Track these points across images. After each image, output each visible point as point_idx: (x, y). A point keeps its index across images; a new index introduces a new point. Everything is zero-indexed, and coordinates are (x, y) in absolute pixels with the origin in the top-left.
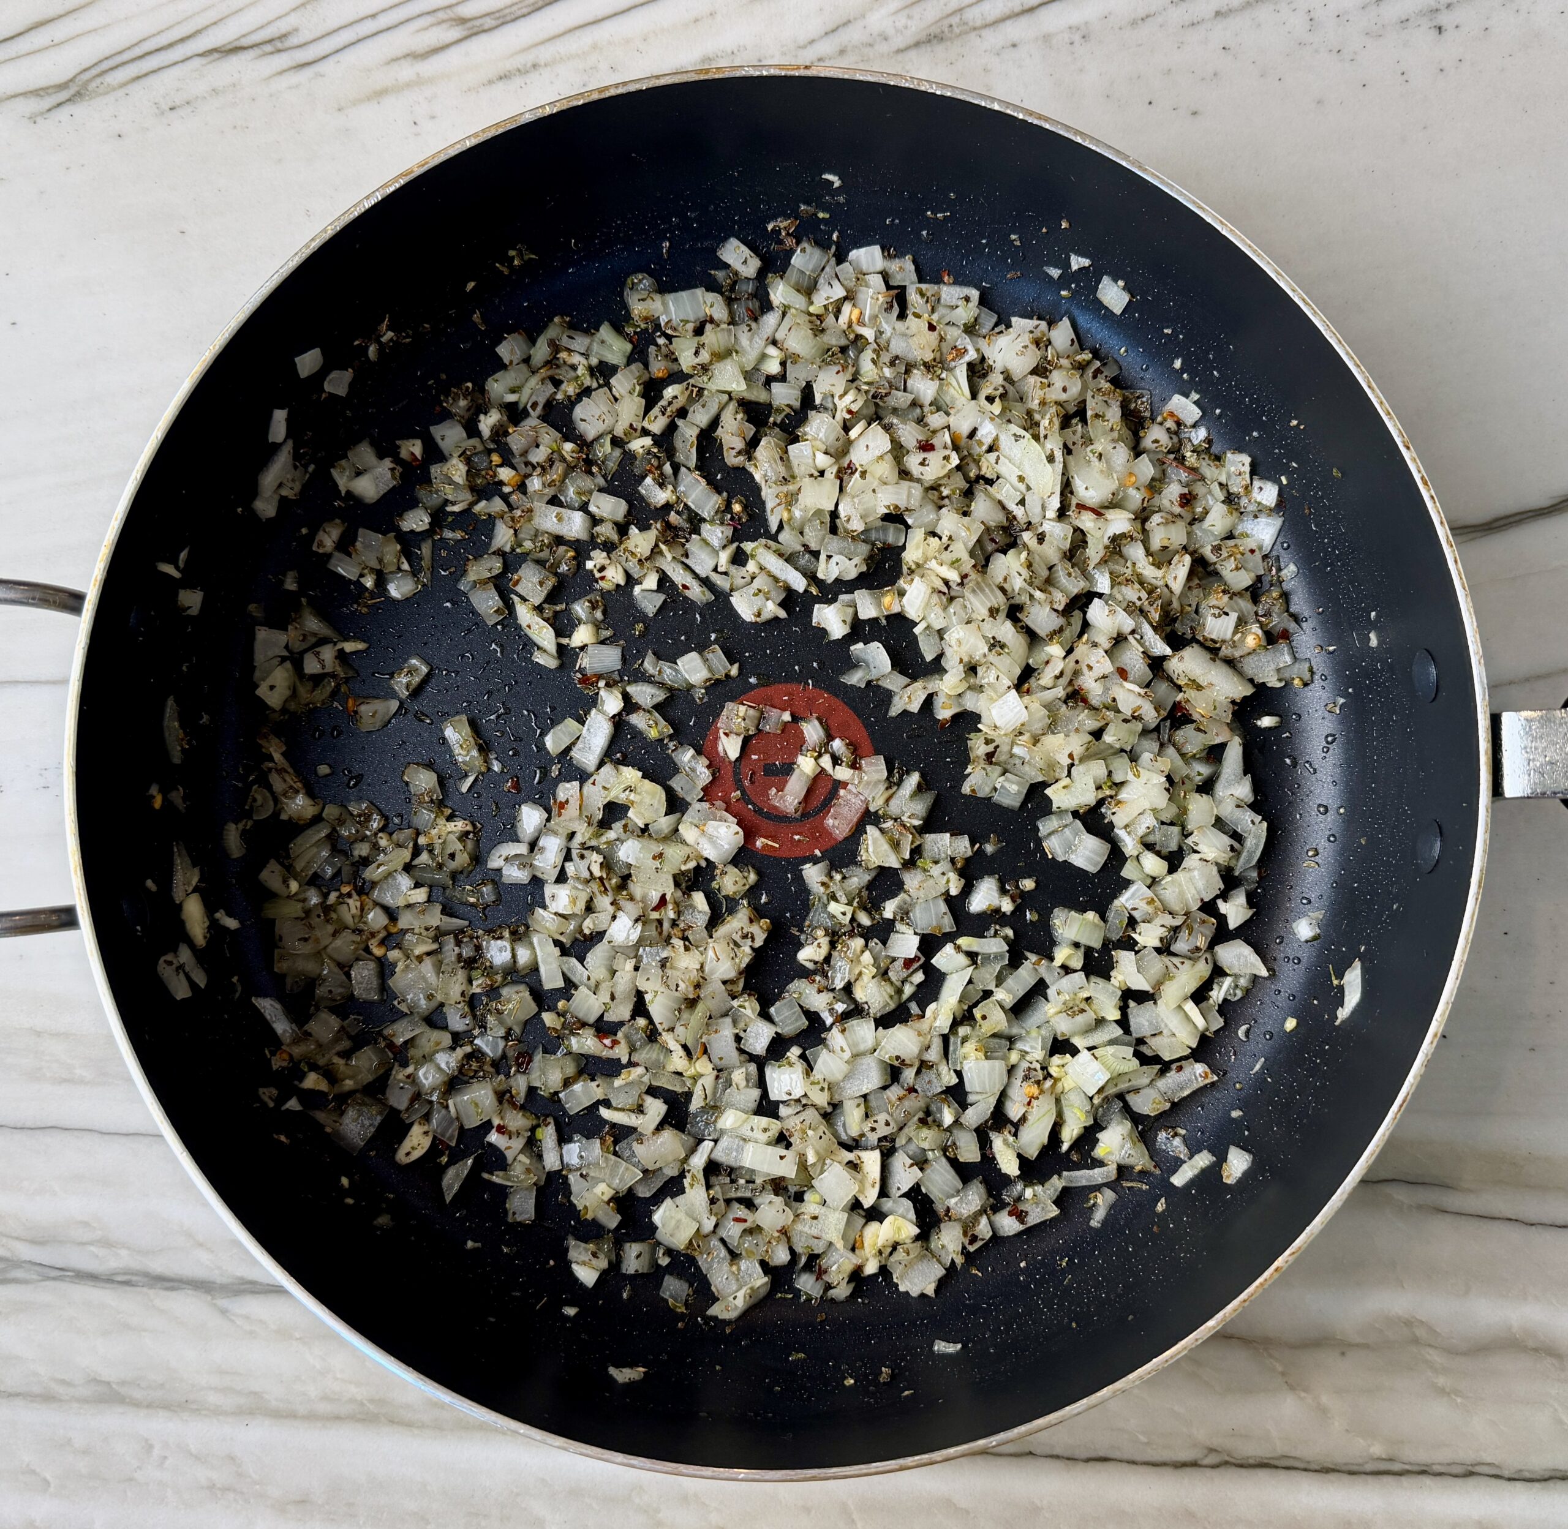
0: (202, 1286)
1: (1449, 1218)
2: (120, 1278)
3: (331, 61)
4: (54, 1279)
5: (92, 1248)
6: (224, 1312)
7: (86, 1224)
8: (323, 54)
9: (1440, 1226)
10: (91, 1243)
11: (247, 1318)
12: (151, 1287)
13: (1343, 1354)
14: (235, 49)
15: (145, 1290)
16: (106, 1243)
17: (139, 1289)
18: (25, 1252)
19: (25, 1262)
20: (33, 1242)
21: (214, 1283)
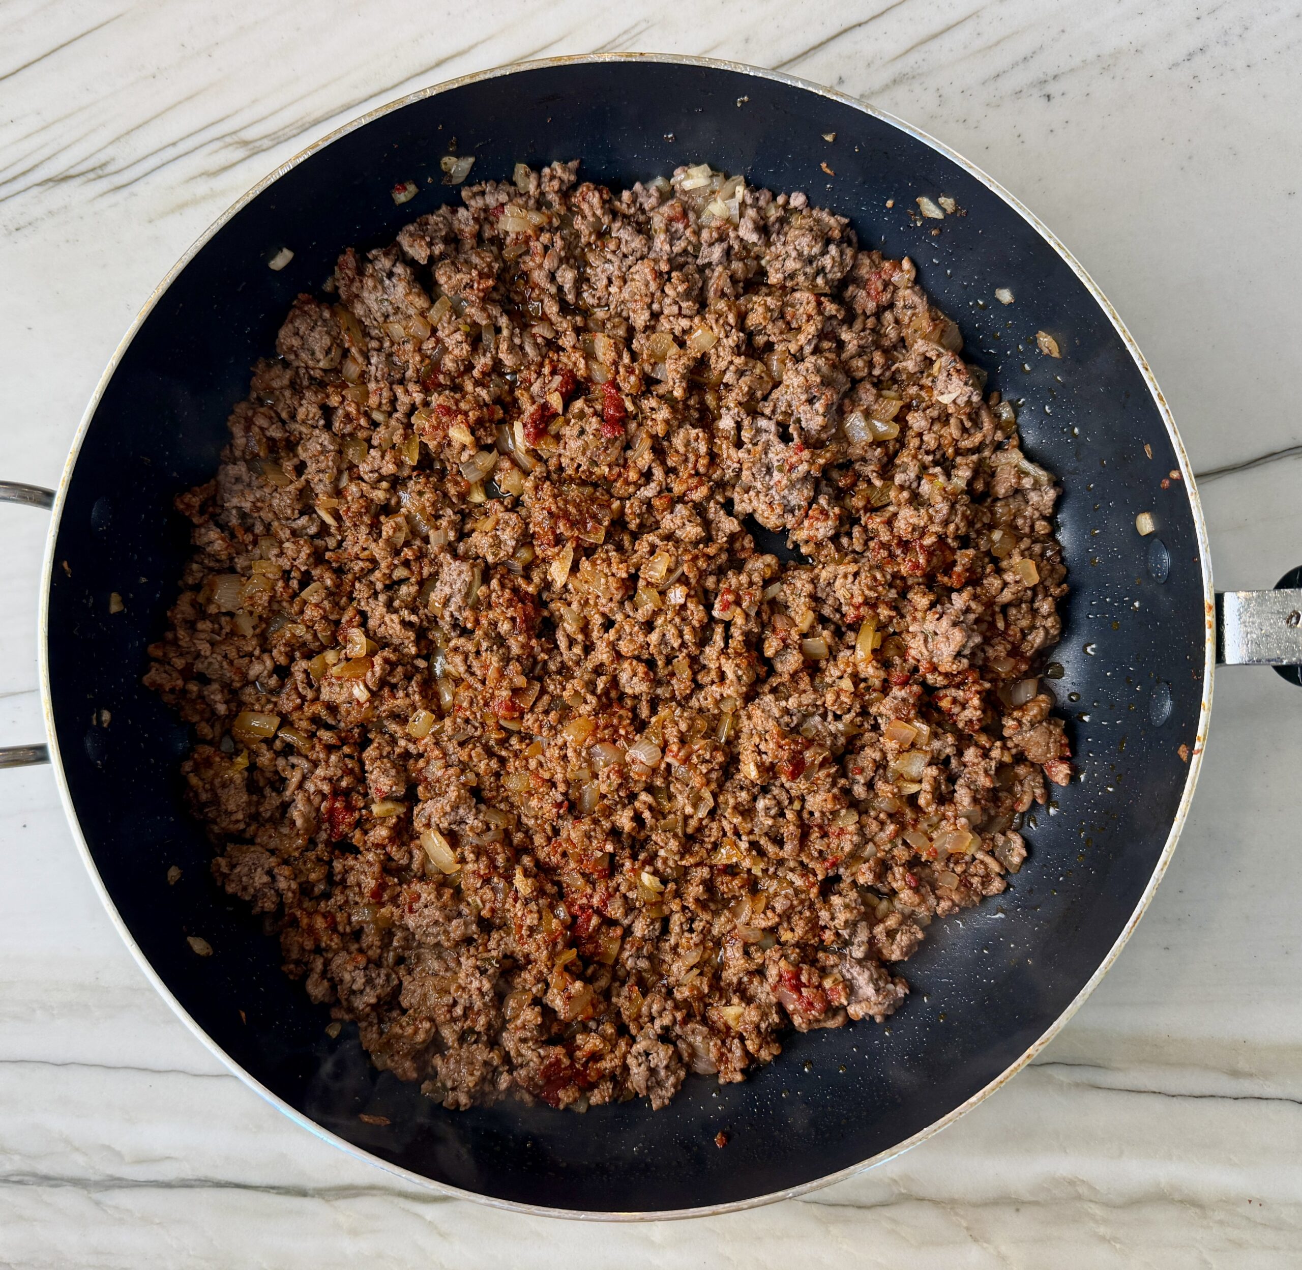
0: (78, 1183)
1: (1102, 1094)
2: (14, 1178)
3: (142, 183)
6: (98, 1203)
8: (135, 177)
9: (1095, 1099)
11: (116, 1208)
12: (39, 1185)
13: (1018, 1210)
14: (65, 178)
15: (34, 1187)
17: (29, 1186)
21: (89, 1179)
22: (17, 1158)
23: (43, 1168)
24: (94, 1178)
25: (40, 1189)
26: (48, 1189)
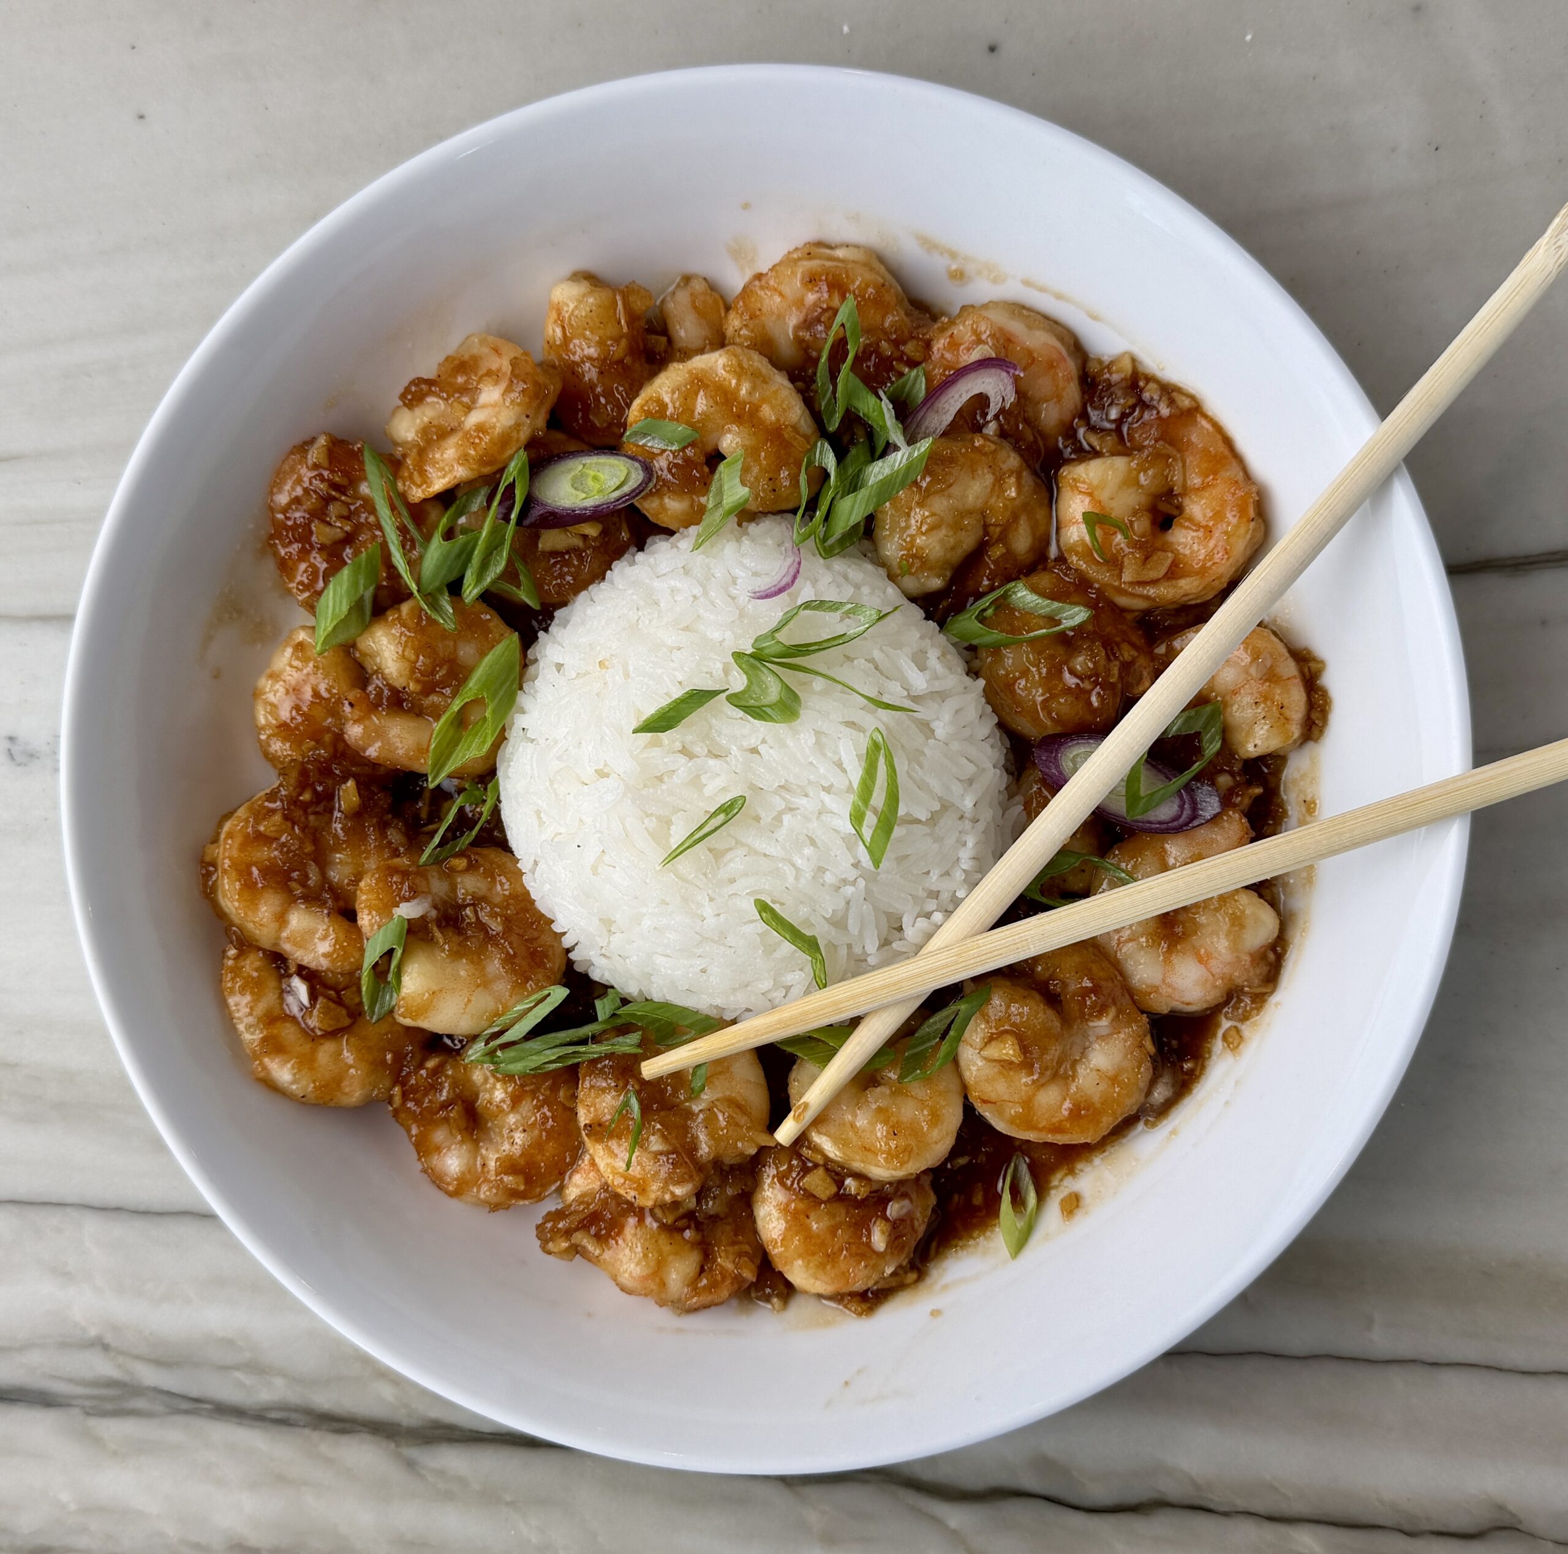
0: (384, 1429)
2: (274, 1415)
4: (187, 1412)
5: (238, 1375)
6: (411, 1465)
7: (229, 1343)
10: (236, 1368)
11: (441, 1473)
12: (315, 1428)
15: (307, 1431)
16: (257, 1368)
17: (298, 1430)
18: (150, 1376)
19: (149, 1388)
20: (160, 1363)
21: (399, 1425)
22: (279, 1382)
23: (324, 1400)
24: (406, 1422)
25: (316, 1436)
26: (331, 1438)
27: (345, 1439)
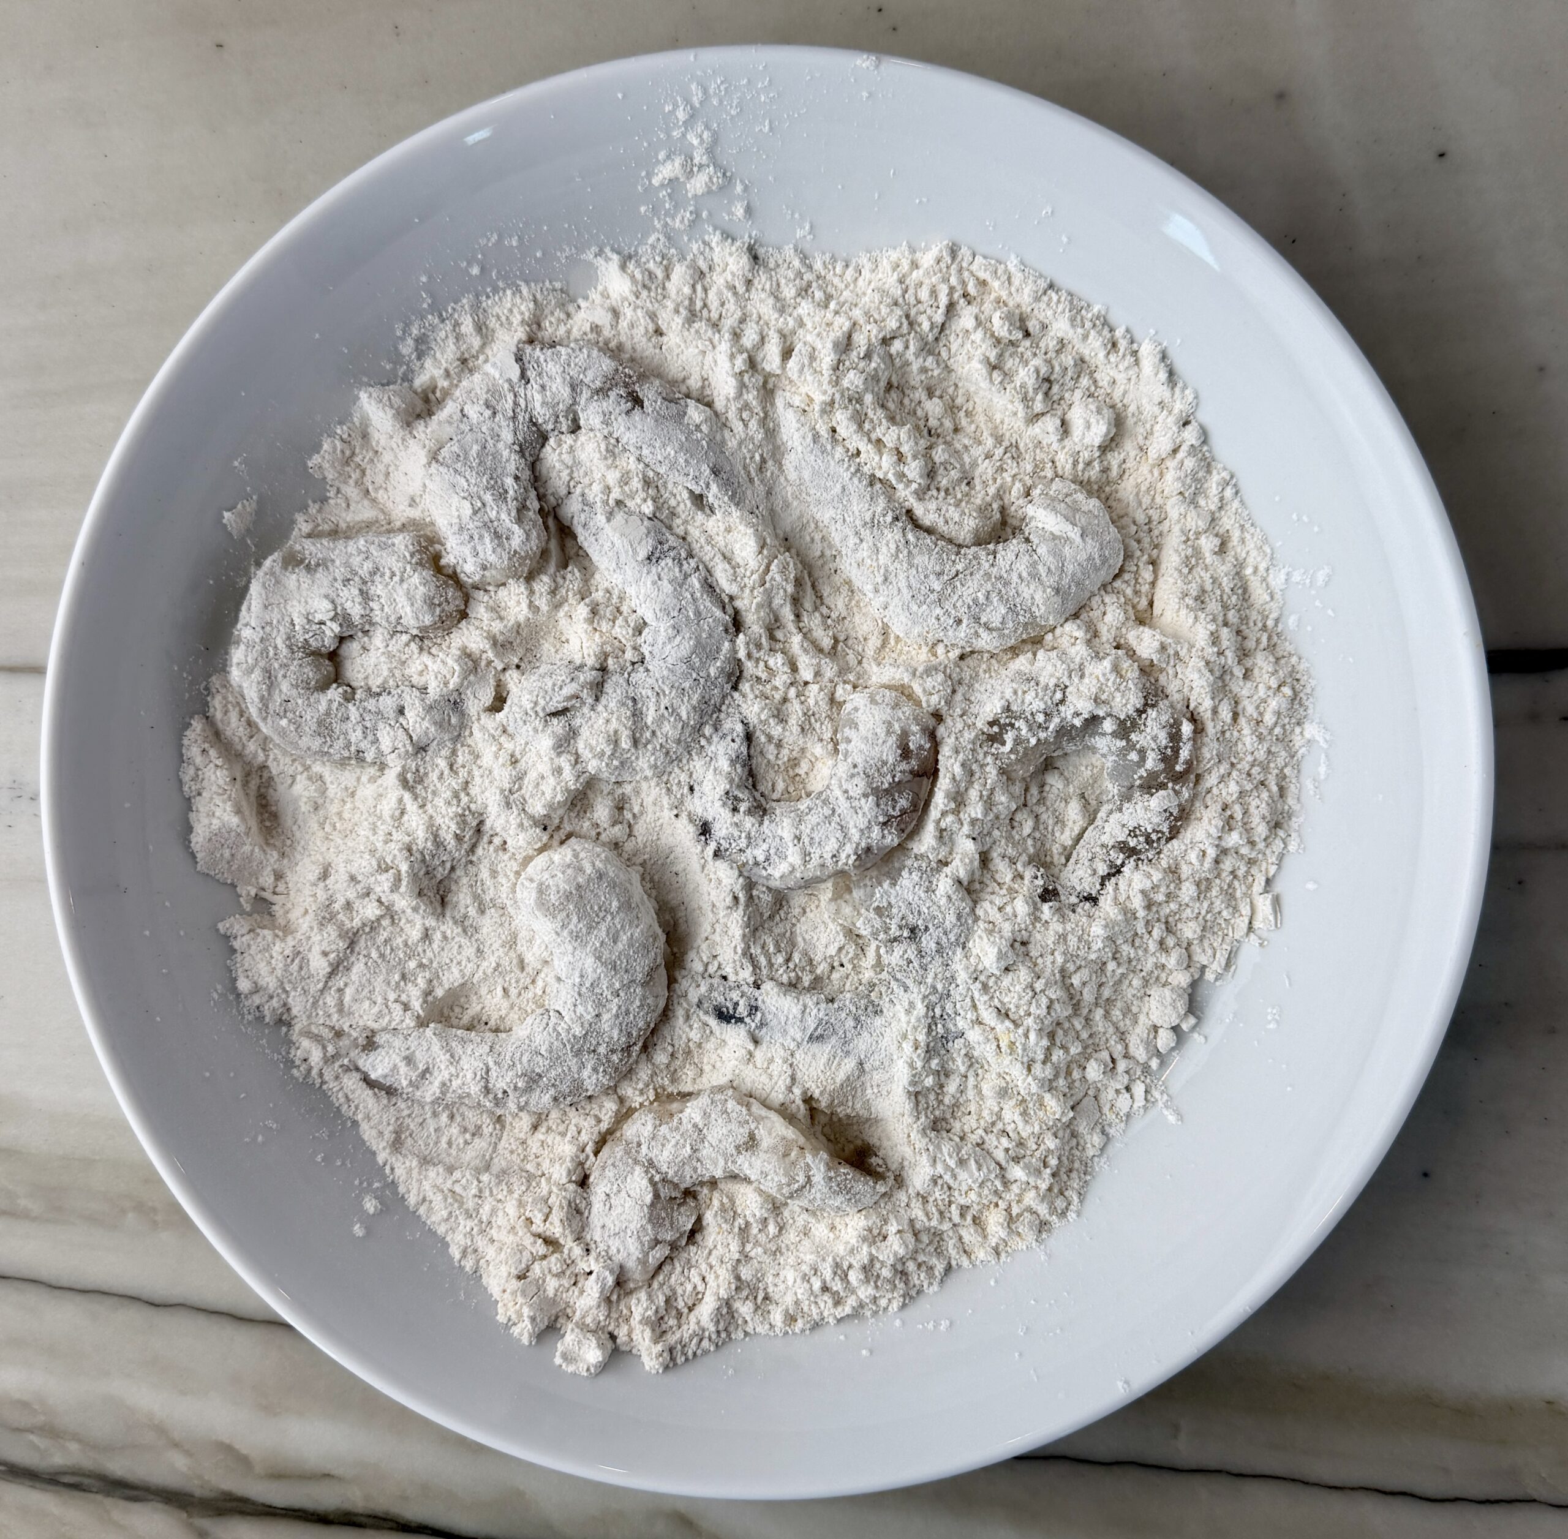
27: (136, 1506)
